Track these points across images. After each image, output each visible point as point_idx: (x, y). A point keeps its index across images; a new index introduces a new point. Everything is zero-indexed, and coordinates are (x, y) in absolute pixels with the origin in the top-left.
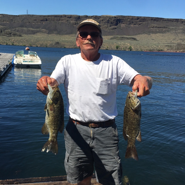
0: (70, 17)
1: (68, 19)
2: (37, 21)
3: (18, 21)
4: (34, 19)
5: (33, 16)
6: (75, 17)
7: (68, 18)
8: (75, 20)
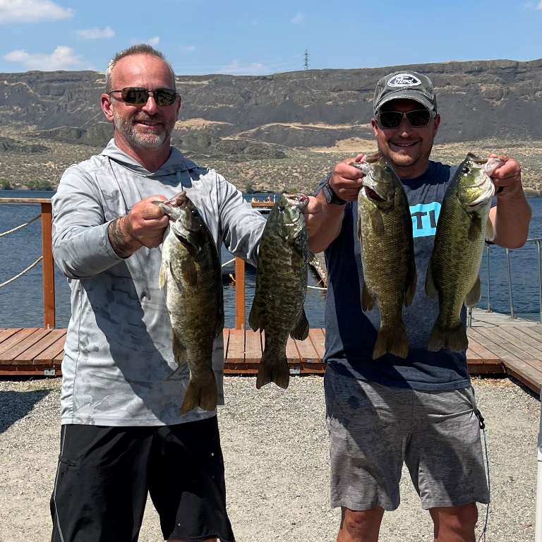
0: (480, 71)
1: (470, 77)
2: (343, 93)
3: (270, 98)
4: (334, 86)
5: (328, 73)
6: (498, 68)
7: (470, 72)
8: (498, 80)
